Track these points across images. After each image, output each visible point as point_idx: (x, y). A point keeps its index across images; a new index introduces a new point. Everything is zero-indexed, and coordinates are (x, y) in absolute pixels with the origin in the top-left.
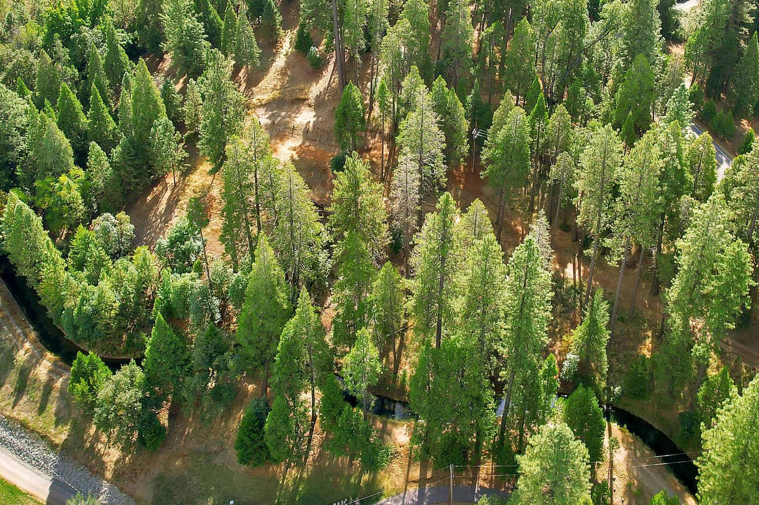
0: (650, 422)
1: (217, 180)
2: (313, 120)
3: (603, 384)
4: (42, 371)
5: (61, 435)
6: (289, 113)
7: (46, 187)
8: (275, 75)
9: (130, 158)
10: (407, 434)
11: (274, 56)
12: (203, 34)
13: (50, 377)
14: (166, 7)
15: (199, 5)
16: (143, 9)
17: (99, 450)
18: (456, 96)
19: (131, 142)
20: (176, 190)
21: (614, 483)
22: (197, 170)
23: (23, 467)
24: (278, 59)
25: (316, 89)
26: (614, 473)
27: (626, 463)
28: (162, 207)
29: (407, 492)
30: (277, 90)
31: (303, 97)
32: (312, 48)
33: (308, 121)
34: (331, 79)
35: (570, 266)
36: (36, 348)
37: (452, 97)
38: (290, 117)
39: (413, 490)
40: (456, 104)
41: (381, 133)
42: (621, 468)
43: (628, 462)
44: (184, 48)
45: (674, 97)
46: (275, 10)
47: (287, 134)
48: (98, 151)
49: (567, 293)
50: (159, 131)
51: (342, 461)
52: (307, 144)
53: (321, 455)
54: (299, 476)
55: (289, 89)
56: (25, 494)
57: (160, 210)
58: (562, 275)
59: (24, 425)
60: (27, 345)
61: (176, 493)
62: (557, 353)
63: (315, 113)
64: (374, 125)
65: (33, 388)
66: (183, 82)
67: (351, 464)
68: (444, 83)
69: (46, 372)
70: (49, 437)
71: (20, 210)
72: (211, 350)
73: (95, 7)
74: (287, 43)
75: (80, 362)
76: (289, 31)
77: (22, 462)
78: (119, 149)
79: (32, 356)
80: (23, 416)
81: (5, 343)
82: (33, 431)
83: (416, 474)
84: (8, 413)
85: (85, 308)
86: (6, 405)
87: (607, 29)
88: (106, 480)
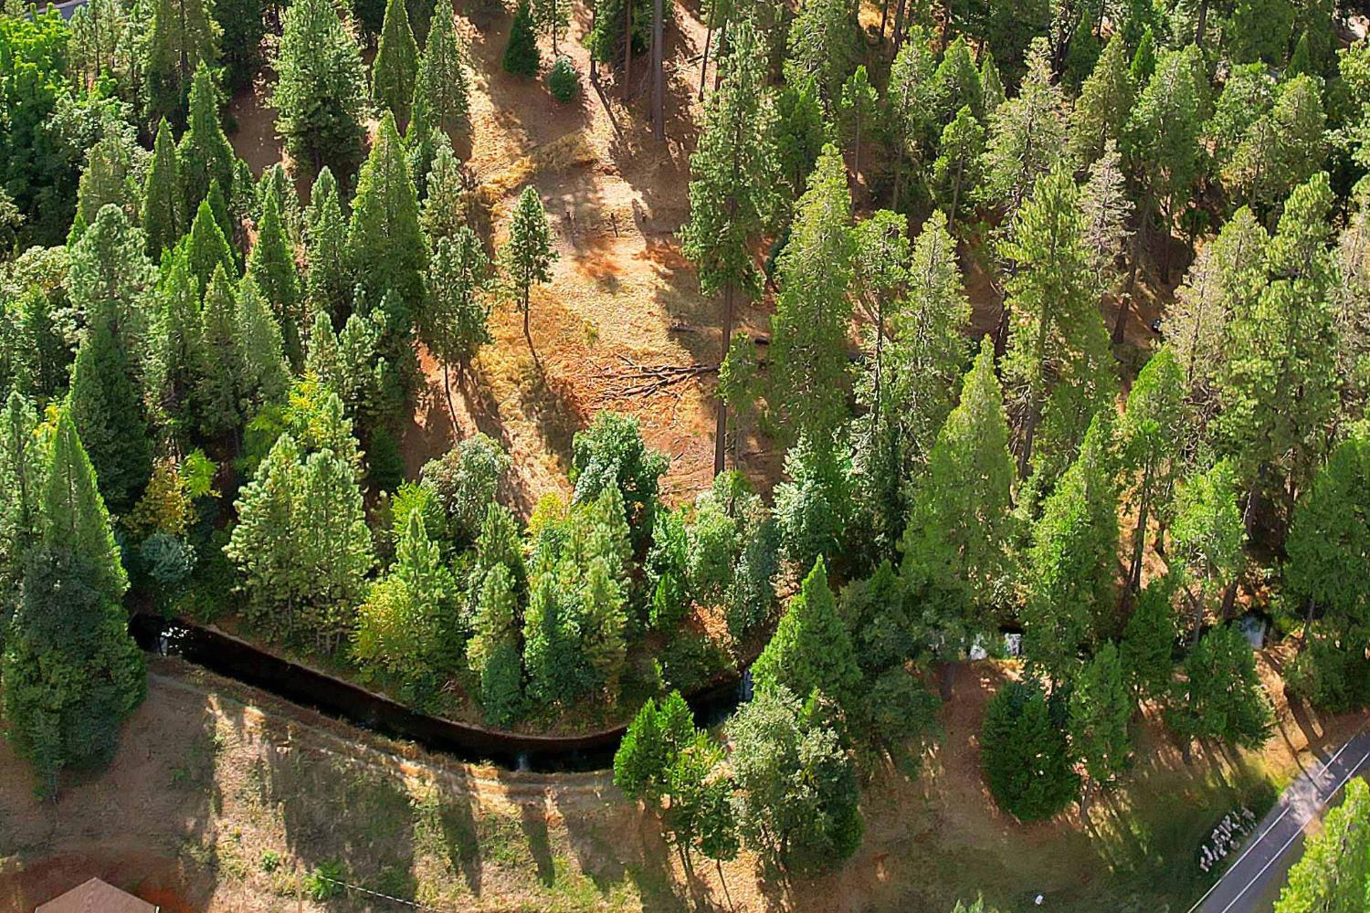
2: (638, 196)
4: (492, 799)
5: (628, 907)
6: (580, 194)
8: (491, 130)
13: (522, 804)
17: (720, 906)
20: (469, 389)
24: (471, 100)
25: (598, 138)
29: (1306, 769)
30: (519, 156)
31: (583, 159)
33: (630, 200)
39: (1312, 764)
47: (606, 233)
51: (1168, 760)
52: (658, 242)
54: (1115, 814)
60: (408, 765)
63: (630, 184)
65: (498, 838)
67: (1187, 760)
69: (504, 799)
79: (443, 783)
80: (513, 903)
81: (357, 778)
83: (1298, 736)
86: (455, 895)
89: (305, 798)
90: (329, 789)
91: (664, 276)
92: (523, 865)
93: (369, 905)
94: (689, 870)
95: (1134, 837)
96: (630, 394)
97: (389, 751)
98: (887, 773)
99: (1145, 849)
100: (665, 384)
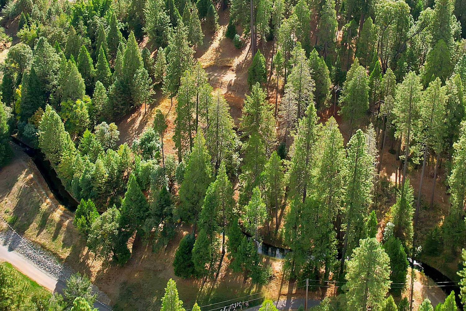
0: (440, 270)
1: (172, 111)
2: (234, 79)
3: (411, 246)
4: (57, 215)
5: (65, 253)
6: (219, 74)
7: (67, 106)
8: (212, 52)
9: (120, 92)
10: (282, 266)
11: (212, 41)
12: (169, 23)
13: (61, 219)
14: (148, 5)
15: (168, 6)
16: (133, 7)
17: (88, 264)
18: (324, 62)
19: (122, 82)
20: (146, 116)
21: (413, 303)
22: (159, 105)
23: (40, 272)
24: (214, 42)
25: (237, 61)
26: (413, 298)
27: (422, 292)
28: (137, 125)
29: (279, 301)
30: (212, 60)
31: (229, 65)
32: (237, 35)
33: (231, 79)
34: (247, 55)
35: (394, 175)
36: (53, 202)
37: (322, 63)
38: (220, 76)
39: (283, 300)
40: (324, 67)
41: (277, 88)
42: (418, 294)
43: (423, 291)
44: (157, 31)
45: (459, 63)
46: (215, 12)
47: (217, 86)
48: (101, 86)
49: (390, 190)
50: (139, 76)
51: (239, 280)
52: (230, 93)
53: (226, 275)
54: (211, 287)
55: (220, 60)
56: (41, 287)
57: (135, 127)
58: (388, 179)
59: (43, 247)
60: (48, 200)
61: (134, 292)
62: (381, 226)
63: (236, 75)
64: (273, 83)
65: (50, 225)
66: (154, 54)
67: (245, 282)
68: (317, 53)
69: (59, 216)
70: (58, 254)
71: (52, 115)
72: (163, 203)
73: (103, 5)
74: (221, 33)
75: (82, 206)
76: (223, 26)
77: (40, 269)
78: (113, 86)
79: (51, 207)
80: (42, 241)
81: (35, 199)
82: (48, 250)
83: (285, 290)
84: (34, 239)
85: (87, 176)
86: (33, 234)
87: (422, 27)
88: (91, 282)
89: (24, 199)
90: (29, 199)
92: (51, 233)
94: (88, 252)
95: (210, 296)
97: (48, 195)
98: (161, 250)
99: (210, 300)
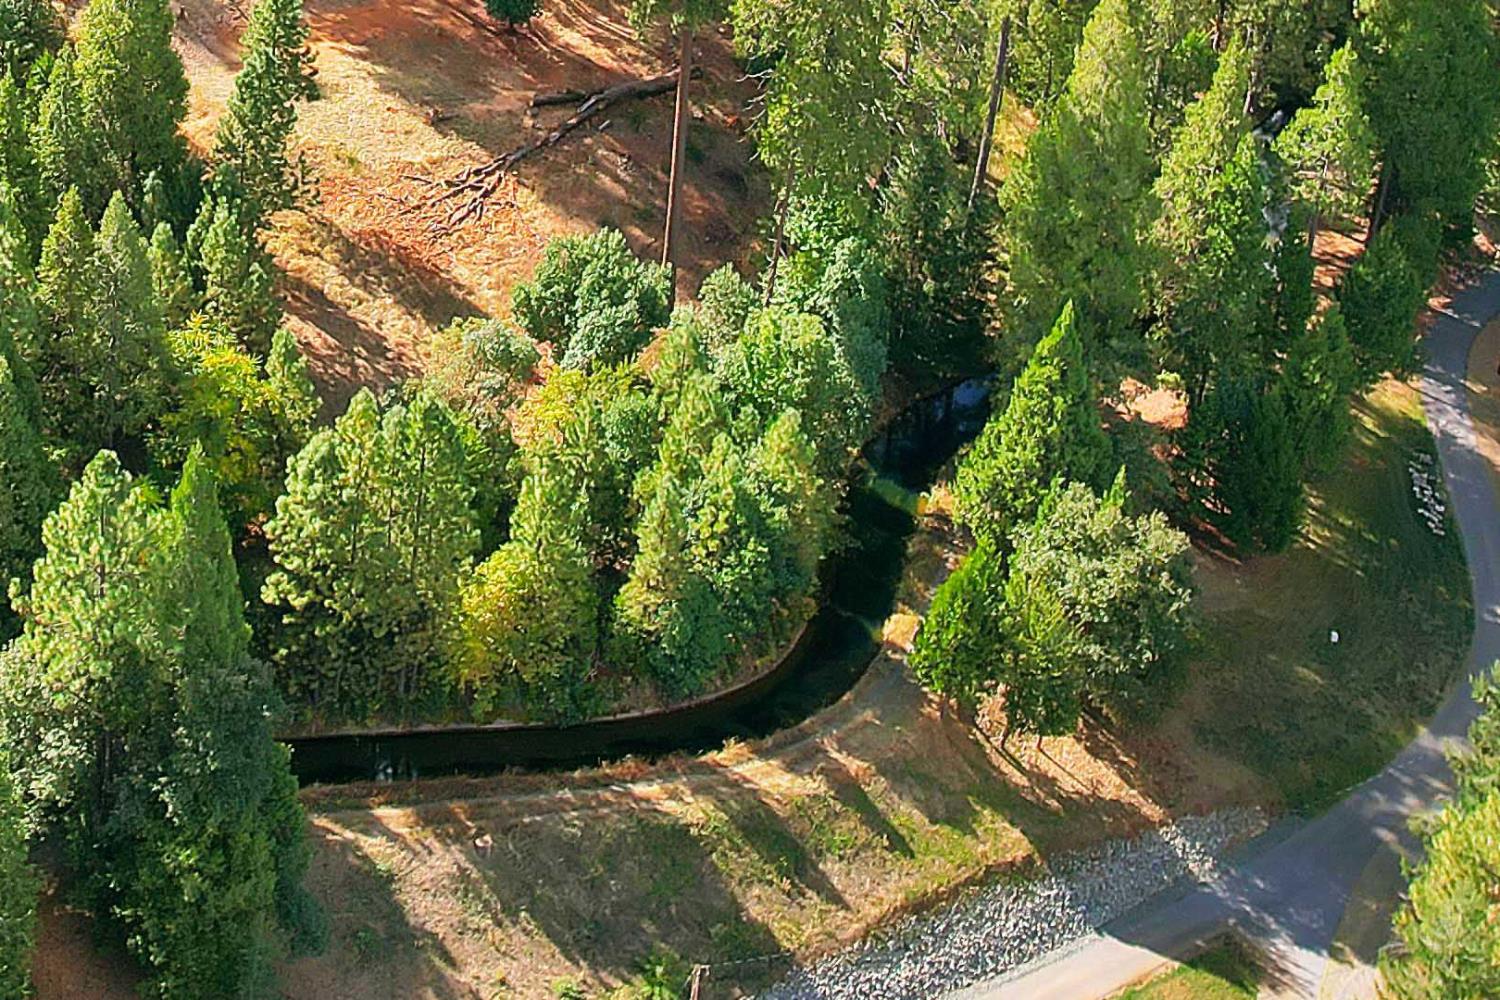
4: (779, 782)
5: (1005, 838)
13: (813, 773)
17: (1077, 793)
23: (1019, 983)
69: (789, 776)
70: (995, 865)
79: (702, 790)
80: (890, 897)
84: (853, 928)
88: (1162, 824)
89: (549, 891)
90: (572, 864)
91: (363, 56)
92: (867, 846)
93: (734, 986)
94: (1019, 767)
95: (1350, 530)
96: (461, 220)
97: (606, 782)
99: (1371, 537)
100: (486, 195)
